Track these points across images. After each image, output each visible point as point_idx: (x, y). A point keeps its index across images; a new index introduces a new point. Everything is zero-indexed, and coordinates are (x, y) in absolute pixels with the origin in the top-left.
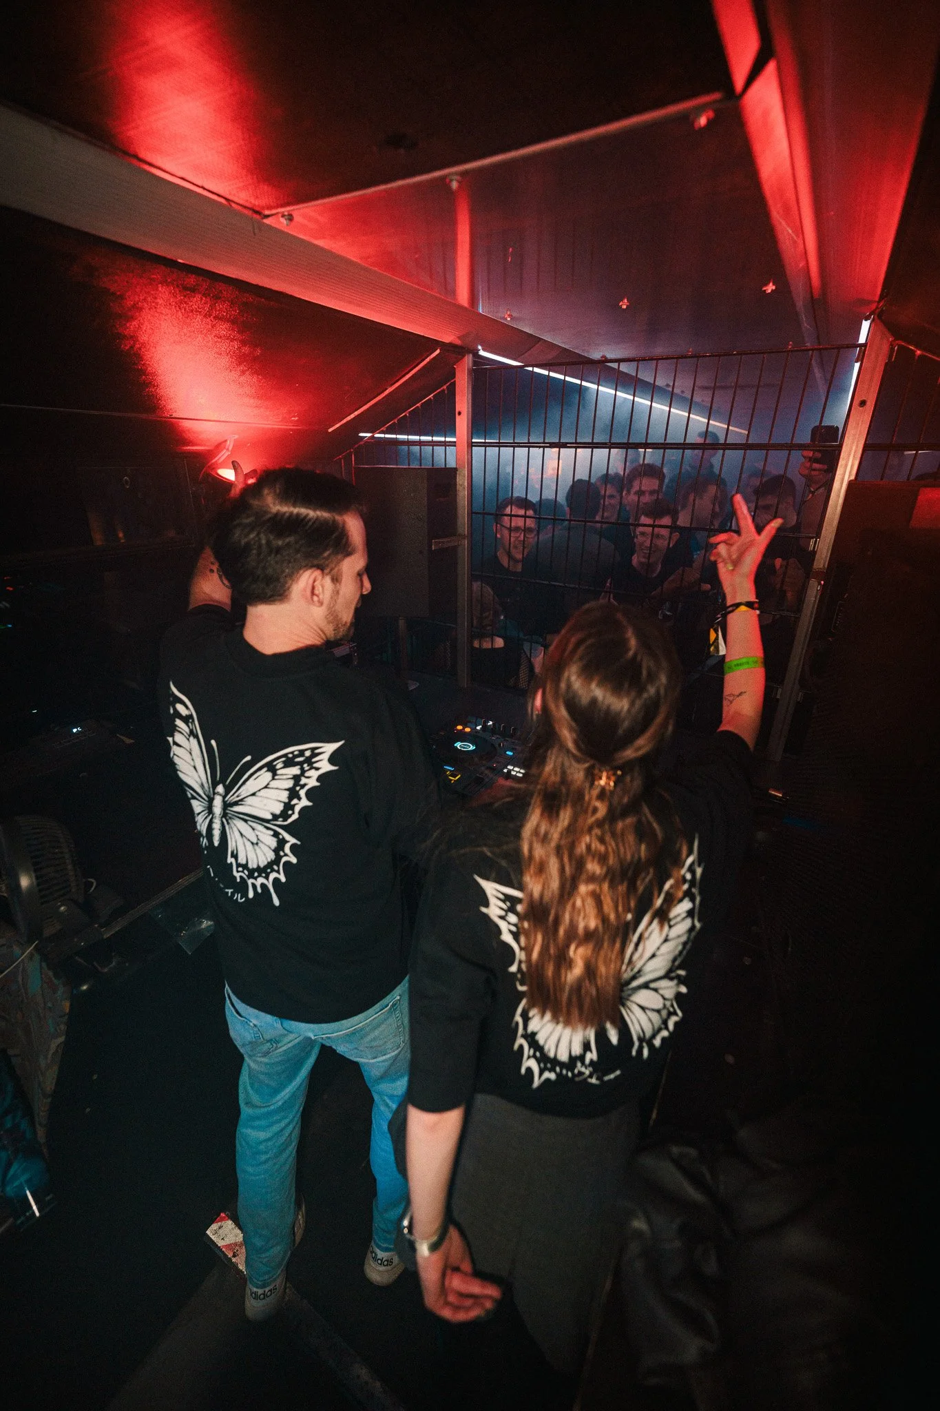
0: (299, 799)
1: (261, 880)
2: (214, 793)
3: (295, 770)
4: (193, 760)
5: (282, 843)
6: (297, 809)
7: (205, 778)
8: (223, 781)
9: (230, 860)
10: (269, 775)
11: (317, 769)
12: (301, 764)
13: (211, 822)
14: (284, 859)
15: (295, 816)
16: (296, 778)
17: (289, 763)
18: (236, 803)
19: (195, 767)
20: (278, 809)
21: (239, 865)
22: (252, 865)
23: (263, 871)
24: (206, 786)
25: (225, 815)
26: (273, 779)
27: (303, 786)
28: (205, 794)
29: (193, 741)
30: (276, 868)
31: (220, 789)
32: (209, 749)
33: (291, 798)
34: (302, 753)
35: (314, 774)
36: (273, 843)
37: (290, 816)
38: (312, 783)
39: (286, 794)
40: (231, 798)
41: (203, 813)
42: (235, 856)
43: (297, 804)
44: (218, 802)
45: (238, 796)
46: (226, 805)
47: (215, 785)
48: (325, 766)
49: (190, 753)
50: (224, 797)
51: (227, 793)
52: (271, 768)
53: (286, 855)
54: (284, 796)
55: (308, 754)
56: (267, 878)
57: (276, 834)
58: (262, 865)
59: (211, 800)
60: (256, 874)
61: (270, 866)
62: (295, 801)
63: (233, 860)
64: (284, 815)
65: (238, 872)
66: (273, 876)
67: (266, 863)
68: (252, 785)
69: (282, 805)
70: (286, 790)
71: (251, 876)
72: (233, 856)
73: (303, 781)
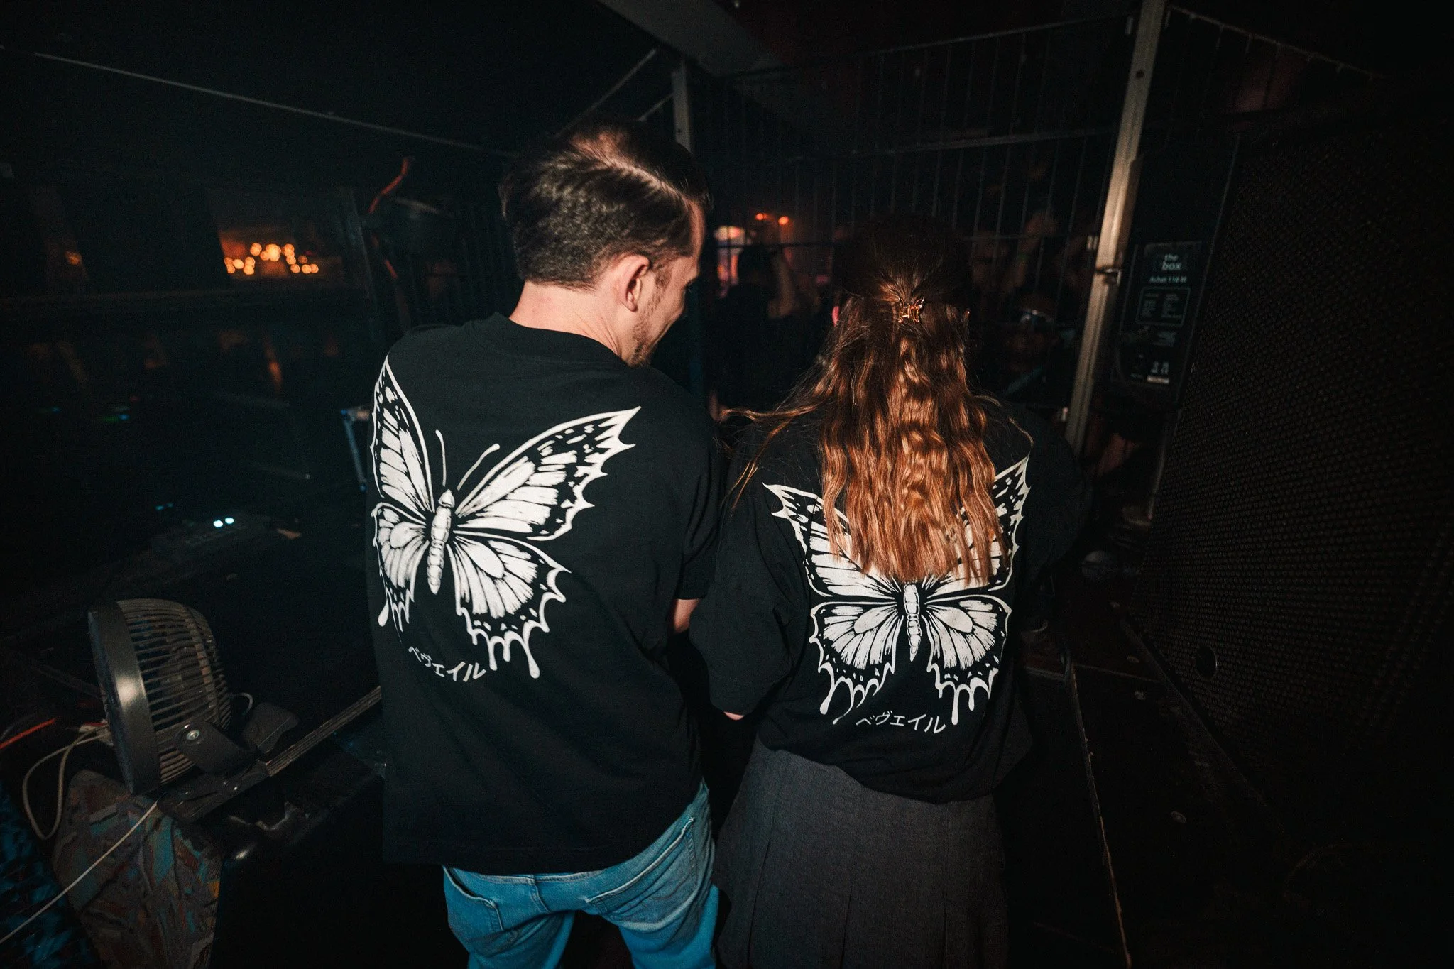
0: (573, 499)
1: (511, 636)
2: (437, 505)
3: (570, 457)
4: (405, 463)
5: (543, 570)
6: (570, 515)
7: (424, 488)
8: (452, 485)
9: (460, 611)
10: (531, 465)
11: (603, 451)
12: (578, 447)
13: (427, 554)
14: (547, 597)
15: (566, 527)
16: (570, 469)
17: (560, 446)
18: (473, 516)
19: (408, 474)
20: (541, 516)
21: (474, 617)
22: (497, 612)
23: (513, 621)
24: (424, 496)
25: (451, 539)
26: (536, 471)
27: (578, 481)
28: (420, 510)
29: (406, 436)
30: (533, 613)
31: (448, 497)
32: (432, 442)
33: (560, 499)
34: (579, 430)
35: (598, 459)
36: (529, 571)
37: (559, 526)
38: (595, 473)
39: (554, 493)
40: (463, 510)
41: (415, 541)
42: (468, 605)
43: (571, 507)
44: (442, 520)
45: (475, 506)
46: (456, 521)
47: (438, 491)
48: (615, 446)
49: (402, 455)
50: (453, 510)
51: (458, 503)
52: (534, 456)
53: (550, 590)
54: (551, 496)
55: (589, 429)
56: (520, 632)
57: (535, 558)
58: (511, 610)
59: (430, 517)
60: (503, 627)
61: (524, 609)
62: (567, 504)
63: (465, 611)
64: (551, 525)
65: (474, 627)
66: (529, 626)
67: (518, 606)
68: (501, 485)
69: (548, 509)
70: (554, 487)
71: (496, 632)
72: (463, 603)
73: (581, 470)
